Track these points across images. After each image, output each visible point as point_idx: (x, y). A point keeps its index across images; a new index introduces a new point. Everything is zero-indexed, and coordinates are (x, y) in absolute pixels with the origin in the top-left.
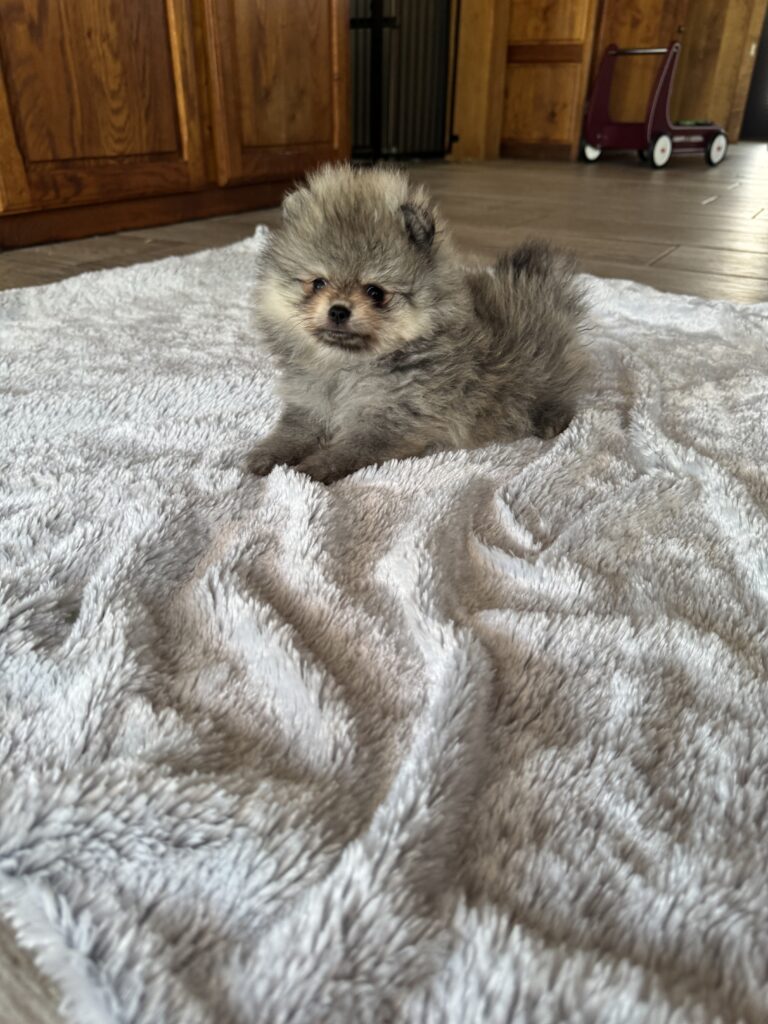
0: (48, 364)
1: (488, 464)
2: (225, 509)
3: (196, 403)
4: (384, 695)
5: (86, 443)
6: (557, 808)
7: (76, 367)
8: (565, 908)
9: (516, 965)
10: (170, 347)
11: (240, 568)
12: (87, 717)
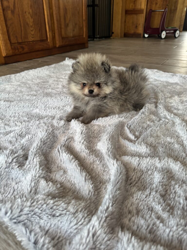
0: (18, 94)
1: (123, 118)
2: (61, 130)
3: (53, 104)
4: (100, 178)
5: (28, 114)
6: (142, 206)
7: (24, 95)
8: (144, 231)
9: (133, 246)
10: (46, 89)
11: (65, 146)
12: (31, 184)
